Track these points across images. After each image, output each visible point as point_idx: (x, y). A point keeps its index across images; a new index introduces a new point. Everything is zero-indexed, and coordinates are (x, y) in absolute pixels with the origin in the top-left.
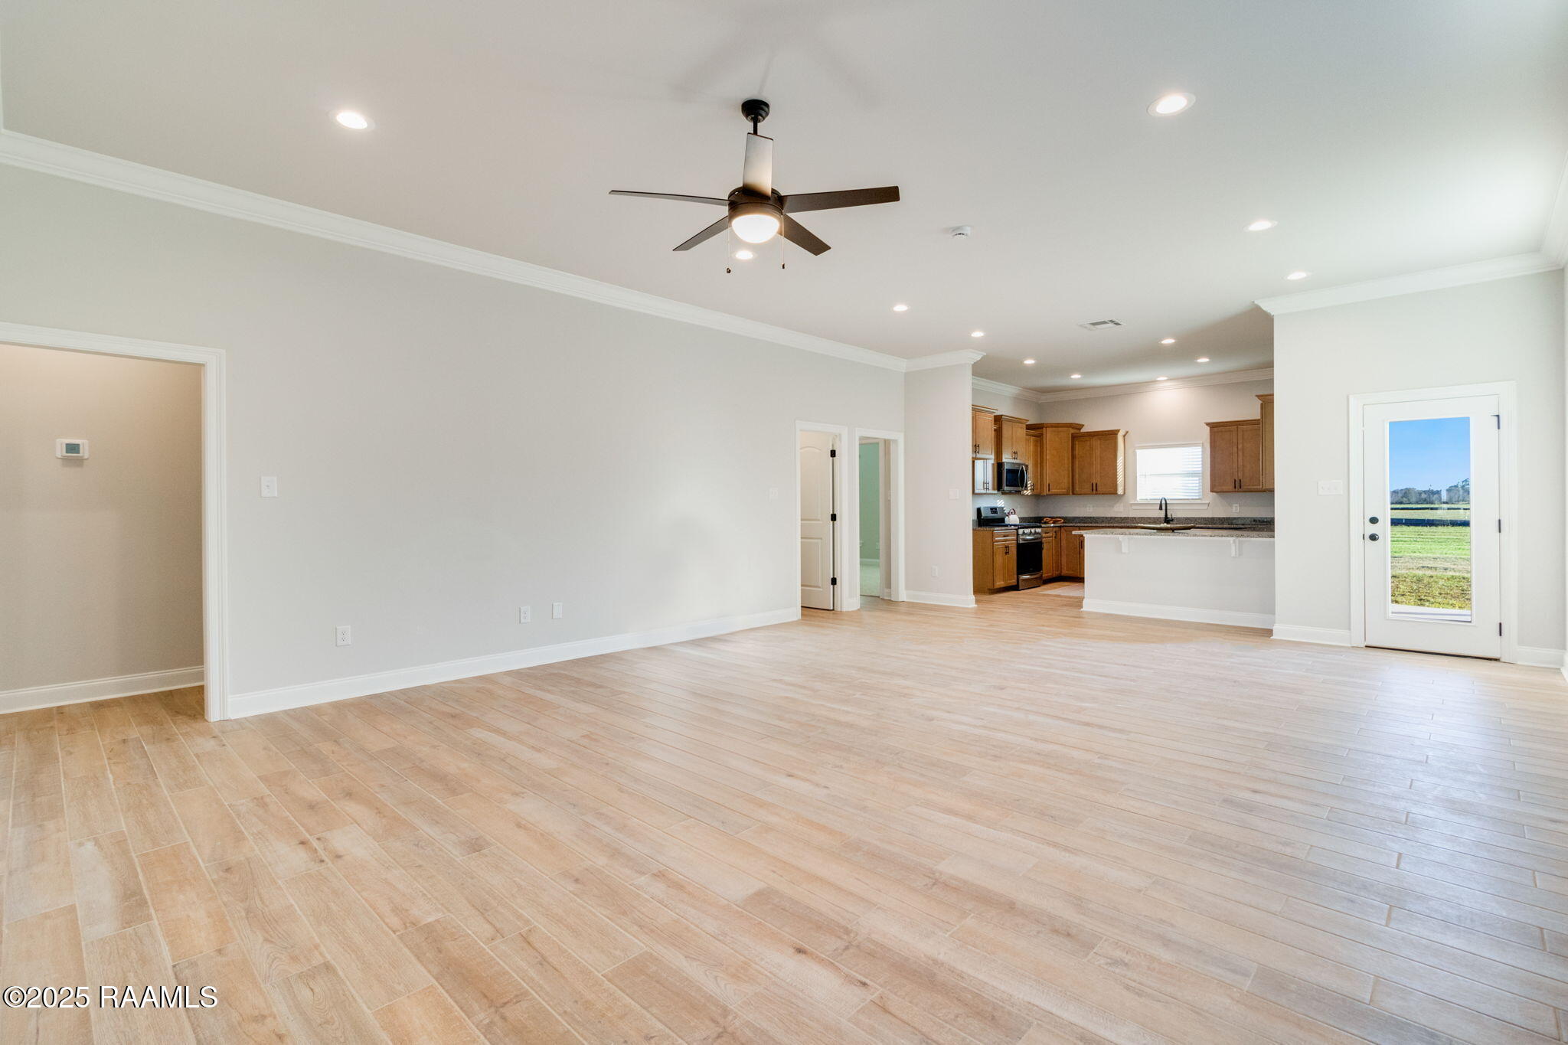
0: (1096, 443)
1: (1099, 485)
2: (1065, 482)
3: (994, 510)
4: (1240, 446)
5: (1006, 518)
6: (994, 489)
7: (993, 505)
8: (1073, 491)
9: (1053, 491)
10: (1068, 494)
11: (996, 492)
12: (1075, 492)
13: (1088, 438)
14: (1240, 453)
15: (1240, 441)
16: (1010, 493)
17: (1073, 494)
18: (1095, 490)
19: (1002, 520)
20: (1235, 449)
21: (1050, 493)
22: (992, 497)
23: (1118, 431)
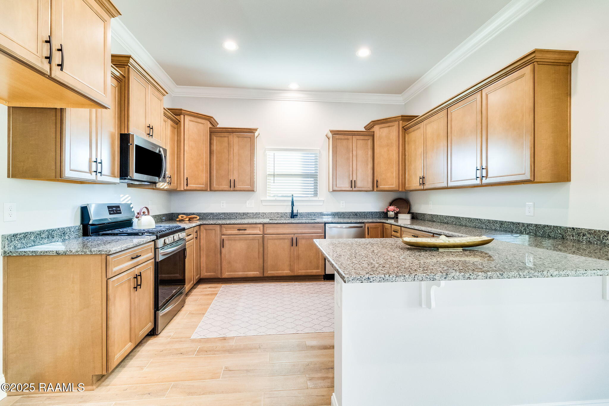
0: (234, 139)
1: (236, 180)
2: (203, 178)
3: (114, 209)
4: (354, 153)
5: (135, 220)
6: (113, 175)
7: (114, 201)
8: (210, 188)
9: (191, 186)
10: (206, 190)
11: (117, 180)
12: (212, 189)
13: (226, 134)
14: (354, 159)
15: (354, 149)
16: (141, 185)
17: (211, 190)
18: (232, 187)
19: (128, 223)
20: (351, 155)
21: (188, 188)
22: (111, 188)
23: (256, 130)
